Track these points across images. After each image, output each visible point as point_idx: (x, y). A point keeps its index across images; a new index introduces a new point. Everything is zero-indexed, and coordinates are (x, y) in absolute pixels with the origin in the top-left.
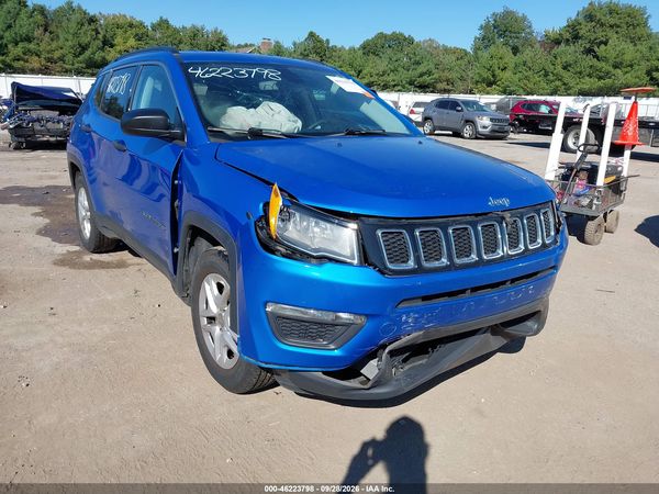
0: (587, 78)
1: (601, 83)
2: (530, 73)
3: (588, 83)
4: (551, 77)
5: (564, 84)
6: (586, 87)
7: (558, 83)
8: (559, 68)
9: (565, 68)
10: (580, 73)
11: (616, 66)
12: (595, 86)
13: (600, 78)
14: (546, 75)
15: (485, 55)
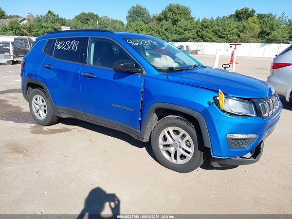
0: (175, 35)
1: (180, 36)
2: (153, 32)
3: (175, 37)
4: (161, 34)
5: (166, 37)
6: (175, 38)
7: (164, 36)
8: (164, 30)
9: (166, 30)
10: (172, 32)
11: (185, 30)
12: (178, 38)
13: (180, 35)
14: (159, 33)
15: (133, 24)
